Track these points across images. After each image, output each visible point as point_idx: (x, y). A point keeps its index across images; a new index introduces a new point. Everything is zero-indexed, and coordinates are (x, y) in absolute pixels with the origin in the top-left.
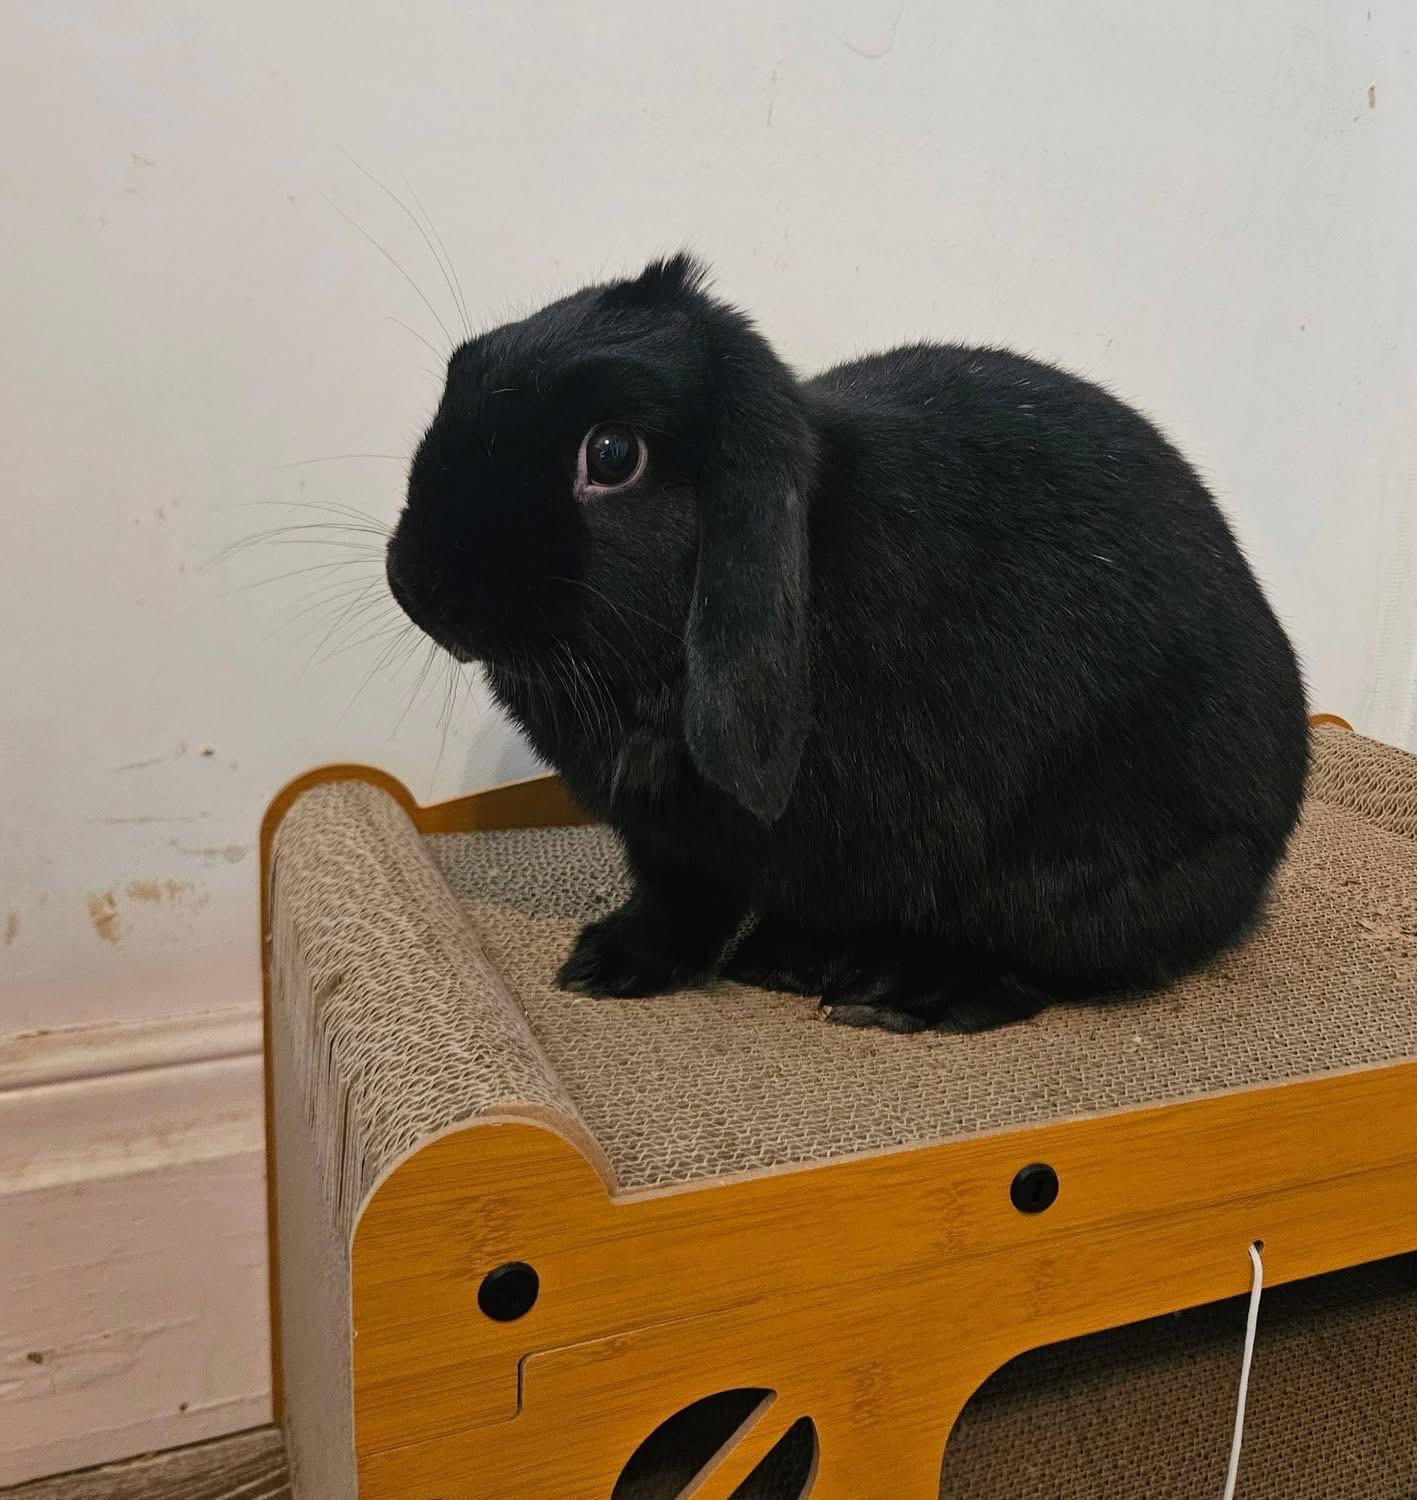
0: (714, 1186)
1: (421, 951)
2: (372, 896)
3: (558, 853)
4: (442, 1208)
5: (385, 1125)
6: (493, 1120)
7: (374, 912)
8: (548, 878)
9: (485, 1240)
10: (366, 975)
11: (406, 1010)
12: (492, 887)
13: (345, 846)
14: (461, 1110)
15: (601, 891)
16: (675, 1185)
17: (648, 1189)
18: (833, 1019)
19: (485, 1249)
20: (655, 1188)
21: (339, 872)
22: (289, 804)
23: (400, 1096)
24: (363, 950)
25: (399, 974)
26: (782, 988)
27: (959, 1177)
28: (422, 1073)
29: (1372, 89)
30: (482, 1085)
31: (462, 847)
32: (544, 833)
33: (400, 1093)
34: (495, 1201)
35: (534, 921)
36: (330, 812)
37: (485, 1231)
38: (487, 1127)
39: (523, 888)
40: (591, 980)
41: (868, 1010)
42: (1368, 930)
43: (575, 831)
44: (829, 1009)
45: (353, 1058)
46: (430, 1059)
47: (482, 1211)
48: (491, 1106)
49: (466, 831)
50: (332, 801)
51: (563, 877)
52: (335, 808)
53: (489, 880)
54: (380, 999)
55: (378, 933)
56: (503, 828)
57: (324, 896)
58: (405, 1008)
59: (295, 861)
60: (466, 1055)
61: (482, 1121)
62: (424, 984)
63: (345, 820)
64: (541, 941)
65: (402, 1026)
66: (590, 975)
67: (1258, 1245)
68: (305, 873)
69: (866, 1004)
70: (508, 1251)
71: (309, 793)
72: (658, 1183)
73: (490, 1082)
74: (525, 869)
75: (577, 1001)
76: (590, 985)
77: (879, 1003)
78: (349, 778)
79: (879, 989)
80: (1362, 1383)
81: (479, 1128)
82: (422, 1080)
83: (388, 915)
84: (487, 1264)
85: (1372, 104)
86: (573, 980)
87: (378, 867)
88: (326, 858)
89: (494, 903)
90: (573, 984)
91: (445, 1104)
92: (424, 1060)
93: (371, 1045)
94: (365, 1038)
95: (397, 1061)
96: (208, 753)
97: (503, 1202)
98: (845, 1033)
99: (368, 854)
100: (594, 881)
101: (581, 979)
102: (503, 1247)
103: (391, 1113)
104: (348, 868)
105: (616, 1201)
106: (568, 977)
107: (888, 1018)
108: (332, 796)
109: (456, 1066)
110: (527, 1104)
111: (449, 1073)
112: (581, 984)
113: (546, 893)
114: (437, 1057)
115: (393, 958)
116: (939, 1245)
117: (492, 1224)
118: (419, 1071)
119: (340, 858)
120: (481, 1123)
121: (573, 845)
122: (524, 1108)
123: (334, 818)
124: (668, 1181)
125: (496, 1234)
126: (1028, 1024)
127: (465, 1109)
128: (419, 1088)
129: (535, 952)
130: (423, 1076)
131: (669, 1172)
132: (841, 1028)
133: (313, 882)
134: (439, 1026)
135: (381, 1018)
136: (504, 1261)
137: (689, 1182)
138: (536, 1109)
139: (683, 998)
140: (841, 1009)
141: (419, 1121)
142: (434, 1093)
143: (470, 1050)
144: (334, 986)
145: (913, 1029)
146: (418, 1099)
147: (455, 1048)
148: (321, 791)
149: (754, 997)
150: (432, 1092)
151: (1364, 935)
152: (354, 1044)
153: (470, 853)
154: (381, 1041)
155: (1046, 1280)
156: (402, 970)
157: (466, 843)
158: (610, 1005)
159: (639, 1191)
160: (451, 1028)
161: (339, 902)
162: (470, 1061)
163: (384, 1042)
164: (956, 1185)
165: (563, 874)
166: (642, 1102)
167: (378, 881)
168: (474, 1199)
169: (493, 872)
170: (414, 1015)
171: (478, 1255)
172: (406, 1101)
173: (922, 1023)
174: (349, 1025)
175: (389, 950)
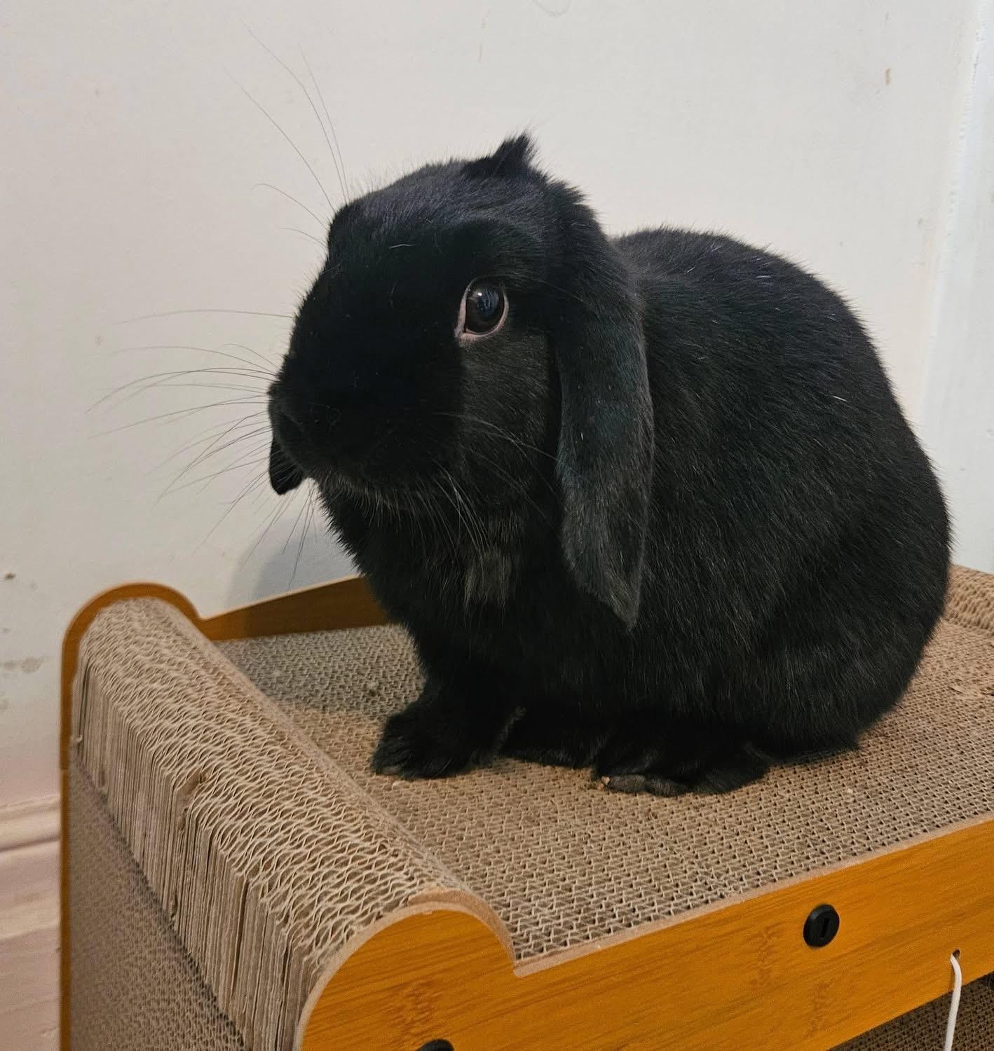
0: (592, 951)
1: (278, 747)
2: (207, 699)
3: (323, 654)
4: (381, 996)
5: (308, 918)
6: (425, 909)
7: (216, 714)
8: (323, 675)
9: (413, 1022)
10: (231, 772)
11: (287, 805)
12: (280, 686)
13: (162, 656)
14: (389, 901)
15: (372, 685)
16: (560, 952)
17: (539, 959)
18: (610, 788)
19: (413, 1031)
20: (545, 957)
21: (165, 679)
22: (91, 620)
23: (315, 890)
24: (219, 749)
25: (265, 770)
26: (554, 763)
27: (768, 923)
28: (331, 864)
29: (888, 71)
30: (397, 874)
31: (241, 652)
32: (305, 637)
33: (315, 885)
34: (423, 985)
35: (327, 714)
36: (136, 625)
37: (414, 1013)
38: (421, 916)
39: (305, 685)
40: (405, 763)
41: (641, 779)
42: (959, 693)
43: (330, 635)
44: (607, 780)
45: (243, 852)
46: (334, 851)
47: (412, 995)
48: (417, 895)
49: (240, 638)
50: (135, 616)
51: (336, 675)
52: (139, 621)
53: (275, 680)
54: (256, 794)
55: (229, 733)
56: (270, 634)
57: (158, 701)
58: (287, 803)
59: (113, 671)
60: (367, 844)
61: (413, 910)
62: (294, 778)
63: (153, 632)
64: (340, 732)
65: (290, 819)
66: (403, 761)
67: (956, 953)
68: (128, 680)
69: (639, 774)
70: (431, 1030)
71: (109, 609)
72: (545, 952)
73: (405, 870)
74: (301, 669)
75: (396, 784)
76: (405, 769)
77: (649, 773)
78: (140, 595)
79: (648, 762)
80: (932, 1041)
81: (413, 918)
82: (334, 872)
83: (231, 716)
84: (414, 1044)
85: (888, 82)
86: (389, 765)
87: (203, 672)
88: (147, 667)
89: (287, 699)
90: (386, 769)
91: (370, 895)
92: (327, 852)
93: (262, 840)
94: (253, 832)
95: (298, 854)
96: (10, 577)
97: (429, 984)
98: (623, 799)
99: (188, 661)
100: (361, 677)
101: (395, 764)
102: (427, 1026)
103: (312, 905)
104: (174, 674)
105: (517, 973)
106: (383, 762)
107: (658, 784)
108: (134, 613)
109: (362, 857)
110: (447, 890)
111: (360, 864)
112: (393, 769)
113: (327, 689)
114: (339, 848)
115: (253, 756)
116: (753, 982)
117: (419, 1006)
118: (327, 863)
119: (162, 666)
120: (415, 912)
121: (332, 647)
122: (446, 894)
123: (143, 630)
124: (553, 950)
125: (422, 1016)
126: (760, 783)
127: (392, 899)
128: (333, 880)
129: (339, 741)
130: (332, 867)
131: (549, 941)
132: (618, 795)
133: (140, 688)
134: (327, 818)
135: (264, 812)
136: (429, 1039)
137: (571, 949)
138: (455, 893)
139: (479, 776)
140: (618, 779)
141: (348, 913)
142: (352, 885)
143: (370, 839)
144: (194, 784)
145: (678, 792)
146: (336, 891)
147: (353, 839)
148: (121, 606)
149: (537, 772)
150: (349, 883)
151: (958, 697)
152: (241, 839)
153: (249, 657)
154: (272, 835)
155: (821, 1001)
156: (266, 764)
157: (243, 649)
158: (421, 786)
159: (532, 961)
160: (340, 819)
161: (177, 706)
162: (375, 850)
163: (276, 836)
164: (768, 928)
165: (334, 672)
166: (492, 874)
167: (208, 685)
168: (404, 985)
169: (277, 673)
170: (297, 809)
171: (406, 1037)
172: (326, 894)
173: (684, 787)
174: (228, 821)
175: (246, 748)
